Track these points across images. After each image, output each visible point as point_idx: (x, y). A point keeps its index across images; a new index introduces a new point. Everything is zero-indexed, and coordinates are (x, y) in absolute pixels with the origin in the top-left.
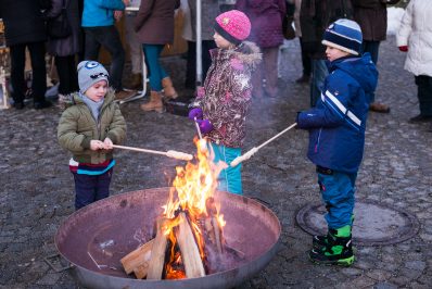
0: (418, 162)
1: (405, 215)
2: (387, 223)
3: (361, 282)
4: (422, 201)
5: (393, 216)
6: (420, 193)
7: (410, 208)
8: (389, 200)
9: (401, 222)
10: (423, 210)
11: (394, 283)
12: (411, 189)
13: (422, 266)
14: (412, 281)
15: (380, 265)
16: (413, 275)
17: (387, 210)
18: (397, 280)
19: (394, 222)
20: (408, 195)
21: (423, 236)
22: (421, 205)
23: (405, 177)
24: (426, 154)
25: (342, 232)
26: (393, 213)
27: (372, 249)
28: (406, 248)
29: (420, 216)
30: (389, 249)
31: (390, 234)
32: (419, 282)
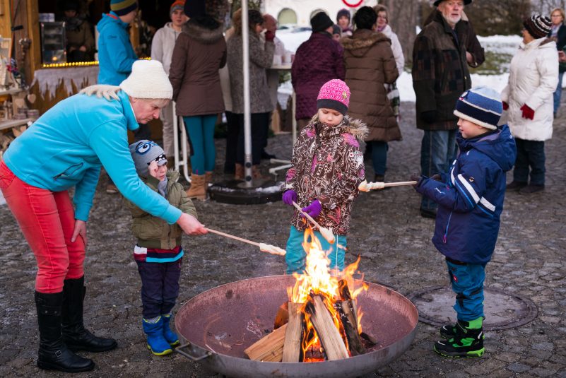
0: (518, 245)
1: (518, 299)
2: (502, 308)
3: (491, 364)
4: (533, 285)
5: (507, 300)
6: (529, 277)
7: (522, 292)
8: (497, 285)
9: (517, 306)
10: (537, 293)
11: (526, 363)
12: (518, 273)
13: (550, 347)
14: (544, 361)
15: (506, 348)
16: (543, 355)
17: (498, 295)
18: (528, 361)
19: (508, 306)
20: (517, 279)
21: (543, 319)
22: (534, 288)
23: (509, 261)
24: (525, 236)
25: (474, 324)
26: (506, 297)
27: (494, 334)
28: (529, 331)
29: (535, 299)
30: (511, 333)
31: (508, 318)
32: (552, 362)
